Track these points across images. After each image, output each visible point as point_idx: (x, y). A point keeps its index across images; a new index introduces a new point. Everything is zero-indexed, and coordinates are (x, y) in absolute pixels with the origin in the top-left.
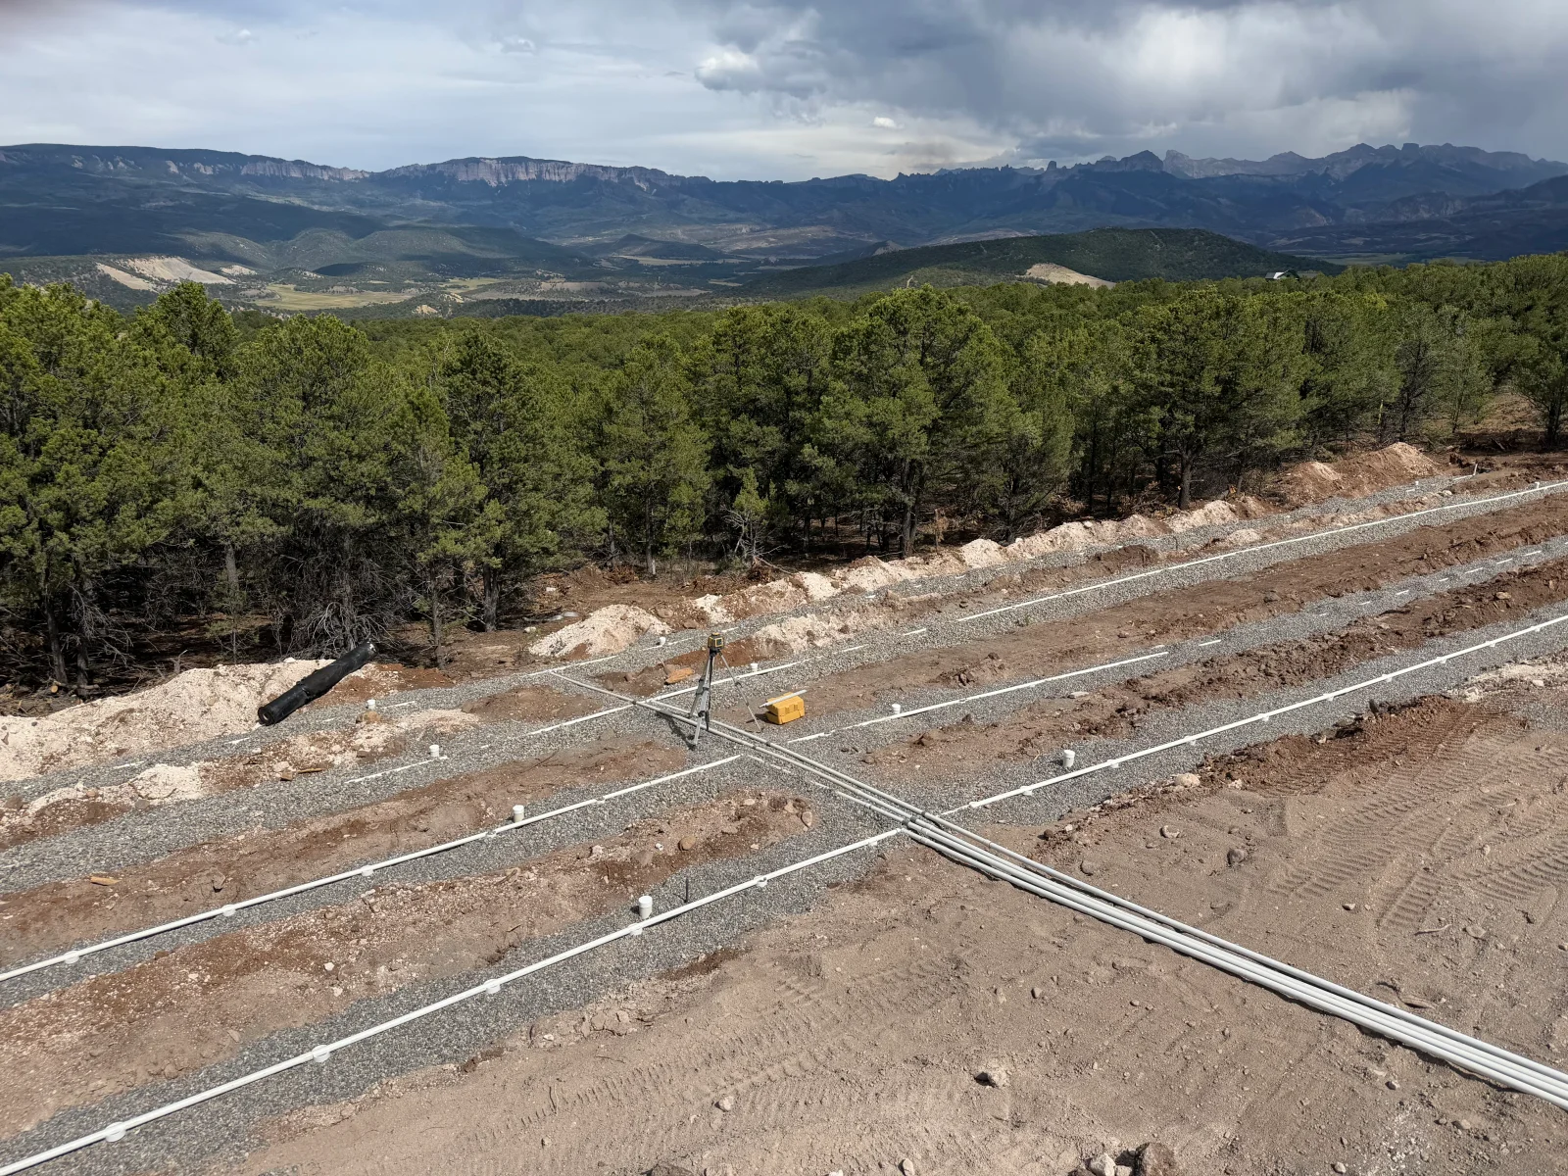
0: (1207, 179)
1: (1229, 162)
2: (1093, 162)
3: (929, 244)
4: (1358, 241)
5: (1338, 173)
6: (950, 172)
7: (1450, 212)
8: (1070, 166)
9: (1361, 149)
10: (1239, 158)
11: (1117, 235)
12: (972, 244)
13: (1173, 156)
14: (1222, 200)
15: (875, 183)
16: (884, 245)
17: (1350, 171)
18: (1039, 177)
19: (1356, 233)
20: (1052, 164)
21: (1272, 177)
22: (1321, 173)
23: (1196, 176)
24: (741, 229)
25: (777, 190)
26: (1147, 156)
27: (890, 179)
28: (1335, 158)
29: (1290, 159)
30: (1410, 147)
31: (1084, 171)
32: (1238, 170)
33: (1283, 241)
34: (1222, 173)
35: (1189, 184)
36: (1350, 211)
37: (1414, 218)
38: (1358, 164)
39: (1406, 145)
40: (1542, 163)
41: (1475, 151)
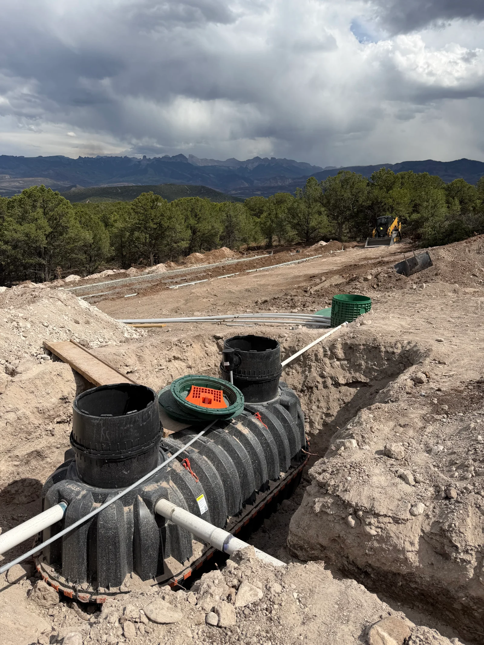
0: (205, 167)
1: (212, 160)
2: (161, 157)
3: (95, 187)
4: (259, 193)
5: (250, 167)
6: (102, 157)
7: (287, 183)
8: (152, 158)
9: (257, 159)
10: (216, 159)
11: (172, 187)
12: (114, 187)
13: (191, 156)
14: (211, 175)
15: (68, 159)
16: (75, 186)
17: (254, 166)
18: (140, 161)
19: (258, 190)
20: (145, 157)
21: (228, 167)
22: (245, 166)
23: (201, 165)
24: (5, 177)
25: (21, 160)
26: (181, 156)
27: (75, 159)
28: (249, 161)
29: (233, 161)
30: (273, 159)
31: (157, 160)
32: (216, 164)
33: (233, 192)
34: (210, 165)
35: (198, 168)
36: (256, 181)
37: (276, 185)
38: (256, 164)
39: (272, 158)
40: (314, 167)
41: (293, 161)
